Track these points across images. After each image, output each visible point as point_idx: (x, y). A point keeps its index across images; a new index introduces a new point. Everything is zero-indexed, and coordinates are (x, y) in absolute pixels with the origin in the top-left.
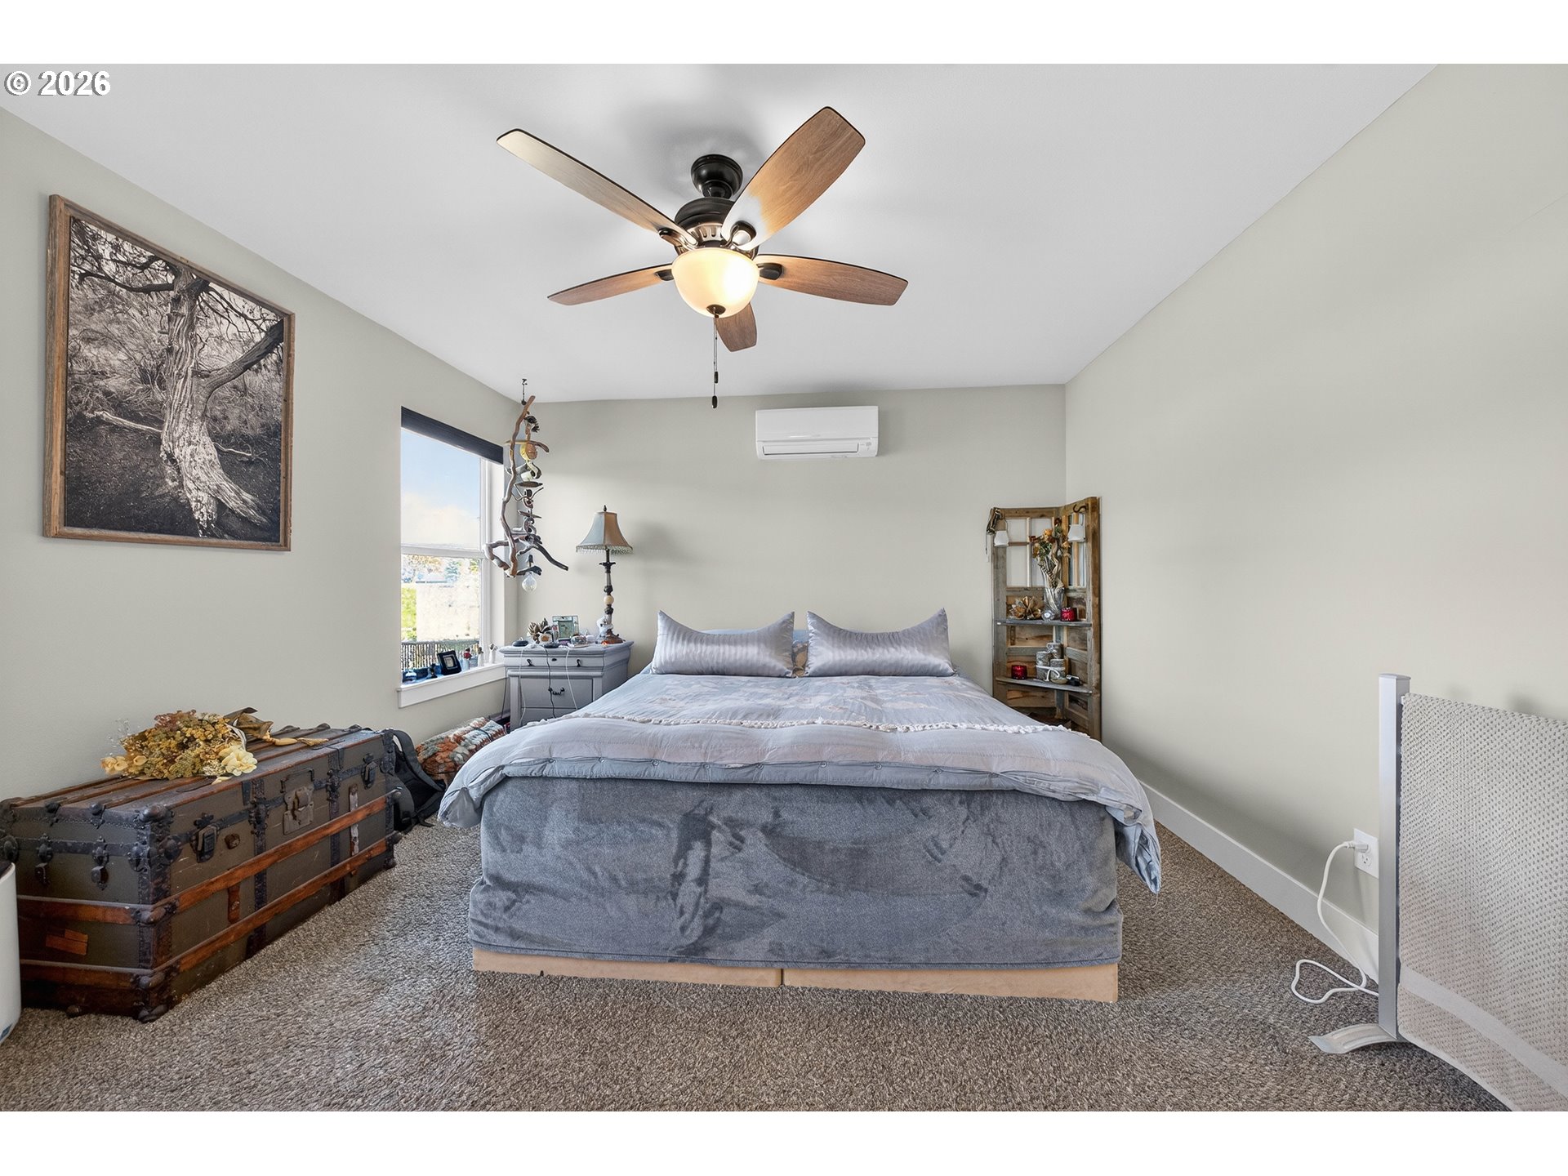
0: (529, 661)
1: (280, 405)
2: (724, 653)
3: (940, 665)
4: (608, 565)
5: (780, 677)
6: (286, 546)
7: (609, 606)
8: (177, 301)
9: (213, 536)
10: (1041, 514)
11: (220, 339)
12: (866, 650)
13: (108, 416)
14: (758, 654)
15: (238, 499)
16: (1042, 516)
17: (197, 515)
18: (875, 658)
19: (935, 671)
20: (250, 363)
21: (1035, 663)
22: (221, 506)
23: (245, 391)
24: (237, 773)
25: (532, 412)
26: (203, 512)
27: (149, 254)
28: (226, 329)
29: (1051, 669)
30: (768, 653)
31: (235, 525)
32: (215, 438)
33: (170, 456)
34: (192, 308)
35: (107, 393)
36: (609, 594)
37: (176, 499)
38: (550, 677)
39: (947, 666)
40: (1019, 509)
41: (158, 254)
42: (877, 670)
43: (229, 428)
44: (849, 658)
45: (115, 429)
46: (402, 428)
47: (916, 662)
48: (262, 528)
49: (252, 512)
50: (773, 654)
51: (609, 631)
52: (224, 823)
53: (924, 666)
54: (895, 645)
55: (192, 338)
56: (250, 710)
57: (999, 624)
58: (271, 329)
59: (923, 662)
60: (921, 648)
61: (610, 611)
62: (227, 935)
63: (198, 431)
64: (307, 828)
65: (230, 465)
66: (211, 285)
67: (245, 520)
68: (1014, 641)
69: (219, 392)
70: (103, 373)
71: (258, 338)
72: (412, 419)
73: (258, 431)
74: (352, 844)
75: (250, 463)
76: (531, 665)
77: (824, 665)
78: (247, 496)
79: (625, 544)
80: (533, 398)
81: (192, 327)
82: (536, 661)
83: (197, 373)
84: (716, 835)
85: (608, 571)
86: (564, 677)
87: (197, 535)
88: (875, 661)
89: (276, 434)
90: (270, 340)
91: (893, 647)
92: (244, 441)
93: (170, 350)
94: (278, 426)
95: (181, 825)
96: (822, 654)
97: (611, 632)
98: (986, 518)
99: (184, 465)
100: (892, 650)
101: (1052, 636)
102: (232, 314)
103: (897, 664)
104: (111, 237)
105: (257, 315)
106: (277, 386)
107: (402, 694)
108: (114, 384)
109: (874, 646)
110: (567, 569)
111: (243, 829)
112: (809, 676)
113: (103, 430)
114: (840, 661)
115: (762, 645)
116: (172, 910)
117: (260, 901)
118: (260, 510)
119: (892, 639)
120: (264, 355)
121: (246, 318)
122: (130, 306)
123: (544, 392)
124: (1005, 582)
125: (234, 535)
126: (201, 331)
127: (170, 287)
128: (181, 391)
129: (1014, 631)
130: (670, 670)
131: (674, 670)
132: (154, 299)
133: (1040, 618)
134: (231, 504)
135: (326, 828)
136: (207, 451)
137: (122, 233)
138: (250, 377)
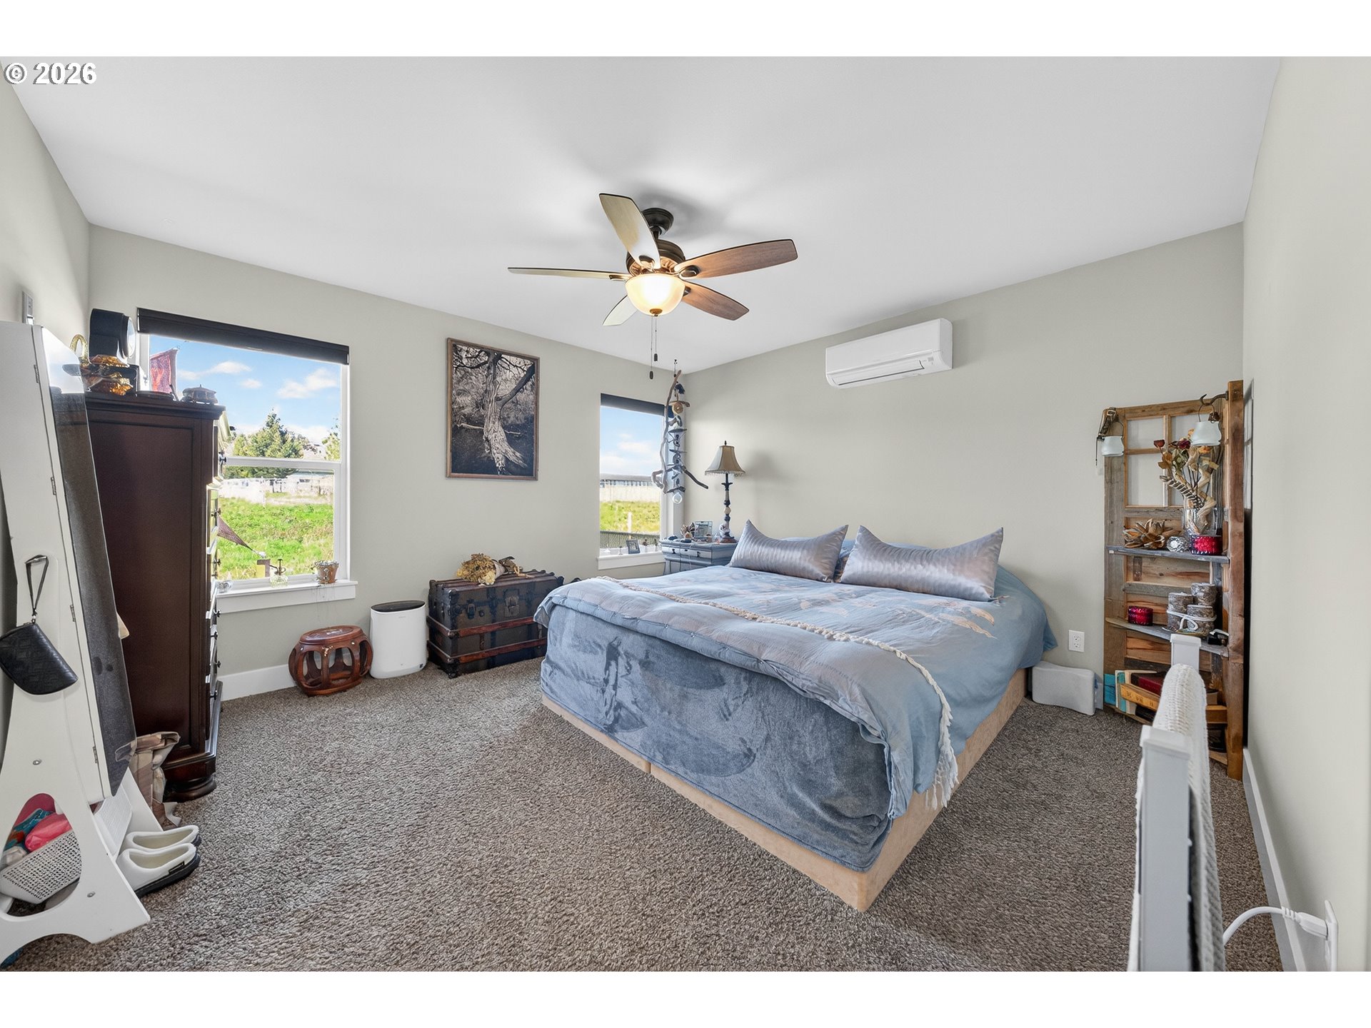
0: (673, 550)
1: (533, 406)
2: (776, 555)
3: (971, 589)
4: (727, 485)
5: (817, 580)
6: (536, 479)
7: (727, 515)
8: (489, 368)
9: (504, 474)
10: (1186, 409)
11: (506, 380)
12: (893, 564)
13: (464, 425)
14: (800, 558)
15: (515, 456)
16: (1190, 412)
17: (497, 465)
18: (901, 573)
19: (967, 593)
20: (518, 390)
21: (1166, 606)
22: (507, 460)
23: (516, 403)
24: (488, 584)
25: (680, 381)
26: (500, 463)
27: (478, 350)
28: (509, 375)
29: (1185, 617)
30: (807, 559)
31: (513, 468)
32: (504, 427)
33: (487, 440)
34: (495, 371)
35: (464, 415)
36: (727, 506)
37: (489, 457)
38: (681, 562)
39: (982, 590)
40: (1150, 407)
41: (482, 348)
42: (904, 585)
43: (510, 422)
44: (876, 570)
45: (467, 430)
46: (602, 407)
47: (943, 582)
48: (525, 469)
49: (520, 462)
50: (812, 560)
51: (727, 534)
52: (478, 604)
53: (953, 587)
54: (925, 562)
55: (494, 383)
56: (512, 558)
57: (1112, 552)
58: (529, 369)
59: (953, 583)
60: (952, 567)
61: (728, 519)
62: (478, 654)
63: (498, 426)
64: (514, 617)
65: (511, 440)
66: (503, 356)
67: (517, 466)
68: (1138, 575)
69: (506, 406)
70: (463, 407)
71: (522, 375)
72: (607, 399)
73: (523, 422)
74: (538, 632)
75: (519, 437)
76: (674, 553)
77: (854, 574)
78: (518, 454)
79: (739, 469)
80: (680, 371)
81: (494, 378)
82: (677, 550)
83: (498, 399)
84: (620, 659)
85: (727, 489)
86: (688, 563)
87: (497, 474)
88: (901, 576)
89: (532, 422)
90: (529, 374)
91: (922, 564)
92: (516, 427)
93: (486, 391)
94: (532, 417)
95: (462, 601)
96: (856, 564)
97: (729, 535)
98: (1098, 422)
99: (492, 442)
100: (920, 567)
101: (1209, 574)
102: (511, 367)
103: (923, 581)
104: (465, 348)
105: (522, 364)
106: (531, 397)
107: (599, 562)
108: (467, 411)
109: (903, 561)
110: (707, 488)
111: (487, 609)
112: (842, 583)
113: (463, 431)
114: (868, 572)
115: (805, 552)
116: (457, 634)
117: (493, 645)
118: (524, 460)
119: (925, 555)
120: (525, 384)
121: (517, 367)
122: (472, 375)
123: (686, 367)
124: (1125, 498)
125: (513, 474)
126: (498, 379)
127: (486, 362)
128: (492, 408)
129: (1141, 563)
130: (740, 565)
131: (744, 565)
132: (481, 370)
133: (1164, 548)
134: (511, 459)
135: (524, 620)
136: (501, 434)
137: (469, 345)
138: (520, 396)
